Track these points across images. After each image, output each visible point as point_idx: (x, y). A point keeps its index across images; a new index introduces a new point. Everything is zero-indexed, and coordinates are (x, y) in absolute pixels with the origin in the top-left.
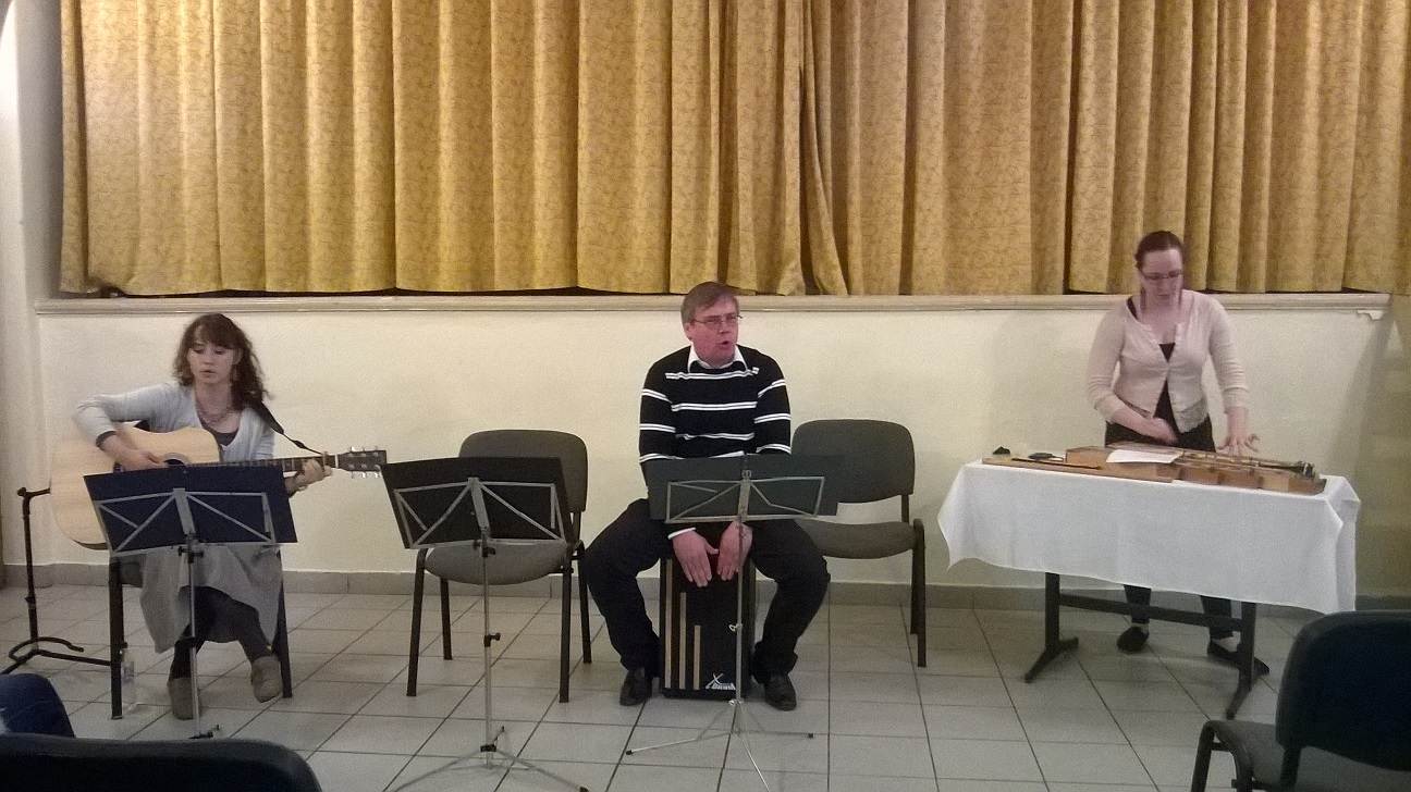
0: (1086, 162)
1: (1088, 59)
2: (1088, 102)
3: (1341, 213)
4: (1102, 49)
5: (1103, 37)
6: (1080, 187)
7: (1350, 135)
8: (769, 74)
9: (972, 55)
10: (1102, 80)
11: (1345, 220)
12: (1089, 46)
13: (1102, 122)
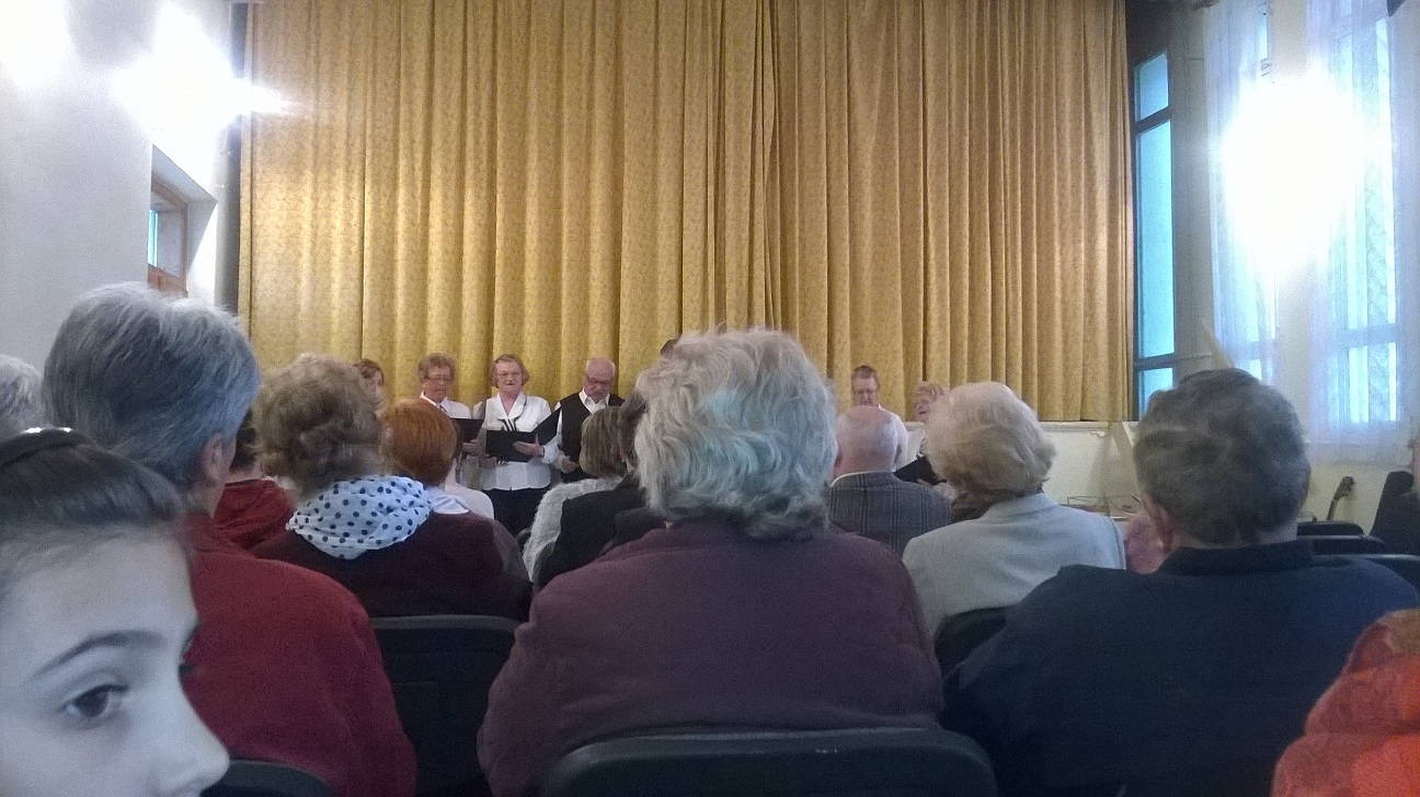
0: (934, 341)
1: (933, 280)
2: (933, 305)
3: (1078, 373)
4: (940, 275)
5: (941, 266)
6: (931, 356)
7: (1081, 328)
8: (745, 281)
9: (865, 274)
10: (941, 292)
11: (1080, 377)
12: (933, 271)
13: (942, 318)
